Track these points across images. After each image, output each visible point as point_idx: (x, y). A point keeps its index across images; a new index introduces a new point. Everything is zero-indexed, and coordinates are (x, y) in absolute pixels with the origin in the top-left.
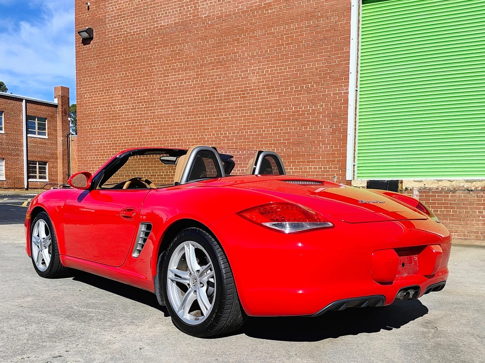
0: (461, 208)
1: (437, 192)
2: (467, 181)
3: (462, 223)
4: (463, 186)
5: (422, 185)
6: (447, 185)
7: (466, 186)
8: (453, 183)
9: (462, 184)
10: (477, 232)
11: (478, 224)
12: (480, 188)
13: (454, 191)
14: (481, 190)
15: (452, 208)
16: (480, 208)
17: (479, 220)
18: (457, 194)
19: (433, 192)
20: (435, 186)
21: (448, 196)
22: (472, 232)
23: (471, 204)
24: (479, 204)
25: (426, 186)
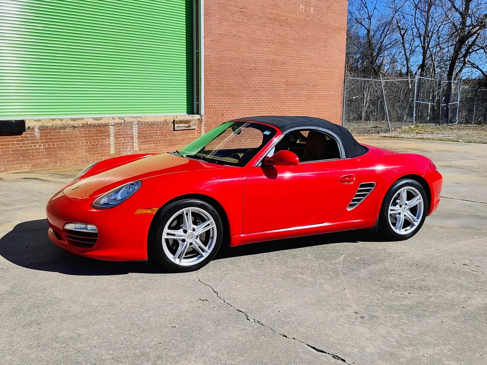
0: (70, 141)
1: (53, 129)
2: (72, 120)
3: (72, 152)
4: (70, 124)
5: (40, 124)
6: (59, 123)
7: (72, 124)
8: (63, 122)
9: (69, 123)
10: (82, 158)
11: (82, 152)
12: (81, 125)
13: (64, 128)
14: (82, 126)
15: (64, 141)
16: (82, 140)
17: (83, 149)
18: (67, 130)
19: (50, 130)
20: (50, 124)
21: (60, 132)
22: (79, 158)
23: (76, 137)
24: (82, 137)
25: (45, 124)
